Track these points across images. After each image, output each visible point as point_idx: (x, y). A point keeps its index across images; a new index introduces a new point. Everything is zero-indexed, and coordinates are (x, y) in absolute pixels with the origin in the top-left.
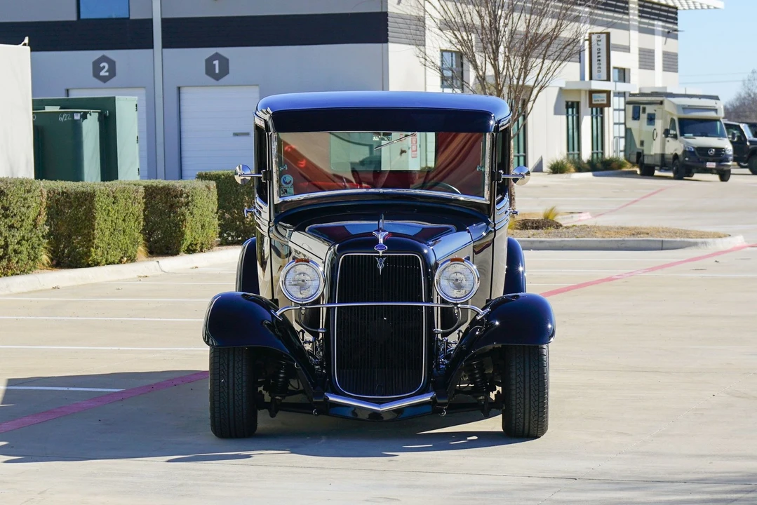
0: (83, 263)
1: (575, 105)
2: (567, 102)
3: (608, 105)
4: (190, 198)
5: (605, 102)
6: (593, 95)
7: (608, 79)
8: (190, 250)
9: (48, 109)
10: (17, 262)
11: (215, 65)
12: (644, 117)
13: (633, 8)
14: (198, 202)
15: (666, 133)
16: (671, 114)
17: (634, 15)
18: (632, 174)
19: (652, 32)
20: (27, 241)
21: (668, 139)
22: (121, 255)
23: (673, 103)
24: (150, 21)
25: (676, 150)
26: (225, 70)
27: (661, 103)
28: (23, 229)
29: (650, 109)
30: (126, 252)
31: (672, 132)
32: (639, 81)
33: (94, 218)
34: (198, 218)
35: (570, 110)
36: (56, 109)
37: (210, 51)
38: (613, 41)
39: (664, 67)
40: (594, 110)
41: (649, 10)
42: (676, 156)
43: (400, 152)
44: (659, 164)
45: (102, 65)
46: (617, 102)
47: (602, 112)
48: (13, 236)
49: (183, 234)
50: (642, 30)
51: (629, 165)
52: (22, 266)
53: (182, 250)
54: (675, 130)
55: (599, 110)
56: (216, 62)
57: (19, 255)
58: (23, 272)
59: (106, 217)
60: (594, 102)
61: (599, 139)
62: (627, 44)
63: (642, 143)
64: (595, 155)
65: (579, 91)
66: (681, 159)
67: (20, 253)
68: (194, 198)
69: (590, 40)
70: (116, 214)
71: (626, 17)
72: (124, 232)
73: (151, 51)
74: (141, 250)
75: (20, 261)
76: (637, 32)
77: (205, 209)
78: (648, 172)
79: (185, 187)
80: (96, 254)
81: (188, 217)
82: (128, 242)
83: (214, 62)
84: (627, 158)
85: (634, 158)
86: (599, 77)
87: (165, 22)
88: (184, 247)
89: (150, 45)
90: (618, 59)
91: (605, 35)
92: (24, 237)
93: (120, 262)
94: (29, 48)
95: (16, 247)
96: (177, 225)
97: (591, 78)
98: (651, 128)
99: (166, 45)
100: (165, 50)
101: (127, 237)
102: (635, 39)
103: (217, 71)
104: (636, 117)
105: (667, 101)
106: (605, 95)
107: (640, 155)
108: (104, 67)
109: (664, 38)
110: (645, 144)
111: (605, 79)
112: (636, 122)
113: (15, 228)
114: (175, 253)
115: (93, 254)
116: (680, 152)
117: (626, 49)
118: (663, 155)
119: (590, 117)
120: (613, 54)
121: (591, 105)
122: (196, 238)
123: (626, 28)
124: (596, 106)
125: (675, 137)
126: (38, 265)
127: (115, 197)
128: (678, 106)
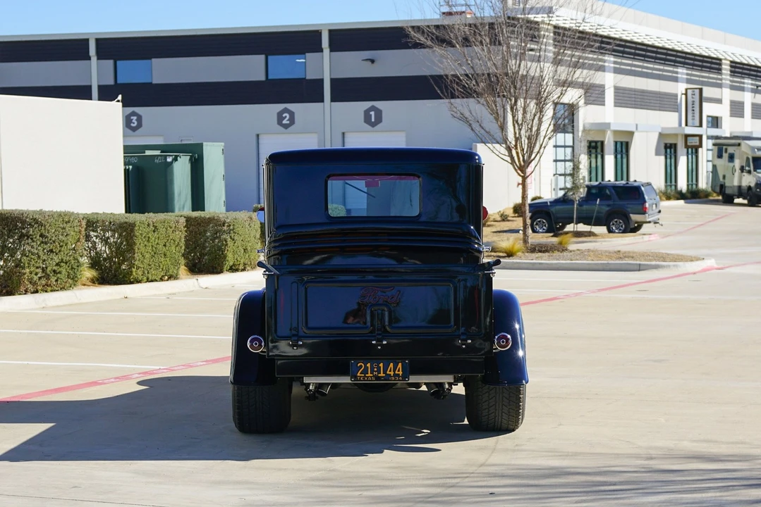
0: (127, 281)
1: (673, 146)
2: (666, 144)
3: (701, 146)
4: (231, 227)
5: (698, 144)
6: (689, 138)
7: (701, 125)
8: (233, 269)
9: (148, 153)
10: (57, 281)
11: (371, 115)
12: (725, 156)
13: (726, 69)
14: (239, 229)
15: (742, 169)
16: (746, 154)
17: (726, 74)
18: (716, 202)
19: (742, 89)
20: (66, 263)
21: (744, 174)
22: (162, 274)
23: (749, 146)
24: (321, 81)
25: (750, 183)
26: (379, 119)
27: (739, 145)
28: (62, 253)
29: (731, 150)
30: (167, 271)
31: (747, 168)
32: (729, 127)
33: (135, 244)
34: (239, 243)
35: (668, 150)
36: (157, 153)
37: (367, 104)
38: (705, 94)
39: (752, 115)
40: (690, 150)
41: (740, 70)
42: (749, 188)
43: (517, 184)
44: (737, 194)
45: (284, 115)
46: (707, 144)
47: (697, 152)
48: (52, 259)
49: (225, 257)
50: (732, 88)
51: (715, 195)
52: (61, 284)
53: (225, 269)
54: (749, 166)
55: (694, 150)
56: (372, 113)
57: (59, 275)
58: (63, 289)
59: (146, 243)
60: (689, 144)
61: (693, 172)
62: (720, 97)
63: (724, 177)
64: (690, 186)
65: (676, 135)
66: (754, 190)
67: (60, 273)
68: (235, 227)
69: (686, 94)
70: (157, 240)
71: (719, 77)
72: (165, 255)
73: (322, 104)
74: (183, 270)
75: (59, 280)
76: (728, 90)
77: (247, 236)
78: (728, 200)
79: (227, 218)
80: (136, 273)
81: (230, 243)
82: (169, 263)
83: (371, 113)
84: (714, 190)
85: (718, 189)
86: (693, 123)
87: (333, 81)
88: (226, 266)
89: (322, 100)
90: (709, 110)
91: (698, 91)
92: (62, 259)
93: (162, 280)
94: (120, 104)
95: (55, 268)
96: (220, 249)
97: (686, 125)
98: (731, 164)
99: (333, 99)
100: (333, 103)
101: (168, 259)
102: (727, 95)
103: (373, 120)
104: (720, 156)
105: (744, 143)
106: (698, 138)
107: (722, 187)
108: (286, 117)
109: (753, 94)
110: (726, 178)
111: (698, 125)
112: (720, 159)
113: (53, 252)
114: (219, 272)
115: (134, 274)
116: (753, 185)
117: (719, 101)
118: (740, 187)
119: (685, 158)
120: (705, 105)
121: (687, 147)
122: (238, 259)
123: (720, 86)
124: (692, 147)
125: (749, 172)
126: (79, 283)
127: (155, 227)
128: (753, 148)
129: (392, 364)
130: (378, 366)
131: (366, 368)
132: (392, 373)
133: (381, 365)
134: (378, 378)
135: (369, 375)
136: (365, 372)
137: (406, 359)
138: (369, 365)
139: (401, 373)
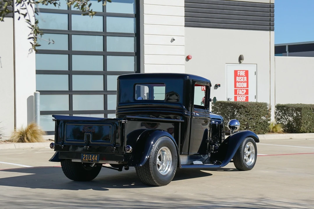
0: (299, 132)
10: (254, 130)
20: (260, 123)
57: (256, 128)
92: (257, 122)
113: (253, 119)
115: (302, 129)
129: (94, 156)
130: (89, 156)
131: (86, 156)
132: (94, 159)
133: (91, 156)
134: (89, 161)
135: (87, 159)
136: (85, 158)
137: (98, 154)
138: (87, 156)
139: (96, 159)
